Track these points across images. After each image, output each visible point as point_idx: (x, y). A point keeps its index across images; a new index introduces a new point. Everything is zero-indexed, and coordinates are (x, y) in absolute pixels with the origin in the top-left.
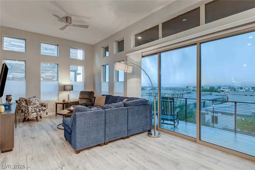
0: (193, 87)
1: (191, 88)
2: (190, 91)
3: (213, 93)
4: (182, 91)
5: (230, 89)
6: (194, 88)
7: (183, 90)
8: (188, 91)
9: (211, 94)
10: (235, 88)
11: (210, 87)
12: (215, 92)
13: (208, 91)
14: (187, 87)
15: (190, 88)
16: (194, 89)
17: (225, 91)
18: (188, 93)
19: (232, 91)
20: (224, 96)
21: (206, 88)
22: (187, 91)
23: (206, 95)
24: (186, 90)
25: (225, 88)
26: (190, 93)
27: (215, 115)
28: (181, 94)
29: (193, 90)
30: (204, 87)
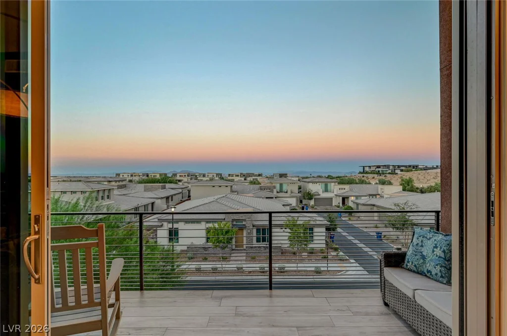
0: (130, 175)
1: (126, 176)
2: (124, 183)
3: (168, 185)
4: (106, 183)
5: (190, 177)
6: (132, 176)
7: (110, 181)
8: (121, 183)
9: (164, 188)
10: (196, 176)
11: (161, 175)
12: (171, 182)
13: (158, 181)
14: (118, 175)
15: (123, 176)
16: (131, 179)
17: (183, 182)
18: (120, 187)
19: (193, 181)
20: (183, 190)
21: (154, 176)
22: (118, 183)
23: (156, 189)
24: (116, 181)
25: (183, 175)
26: (124, 187)
27: (176, 226)
28: (104, 190)
29: (131, 181)
30: (150, 175)
